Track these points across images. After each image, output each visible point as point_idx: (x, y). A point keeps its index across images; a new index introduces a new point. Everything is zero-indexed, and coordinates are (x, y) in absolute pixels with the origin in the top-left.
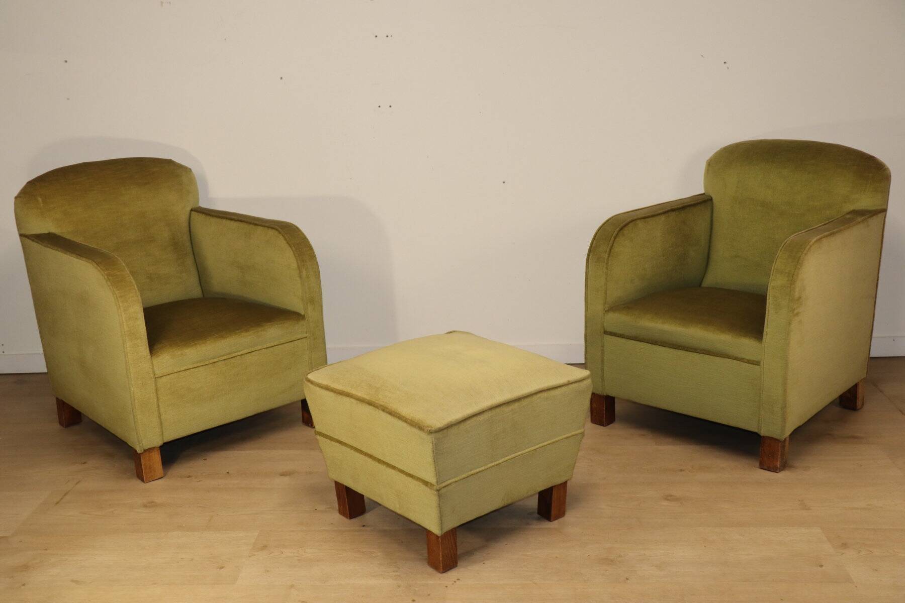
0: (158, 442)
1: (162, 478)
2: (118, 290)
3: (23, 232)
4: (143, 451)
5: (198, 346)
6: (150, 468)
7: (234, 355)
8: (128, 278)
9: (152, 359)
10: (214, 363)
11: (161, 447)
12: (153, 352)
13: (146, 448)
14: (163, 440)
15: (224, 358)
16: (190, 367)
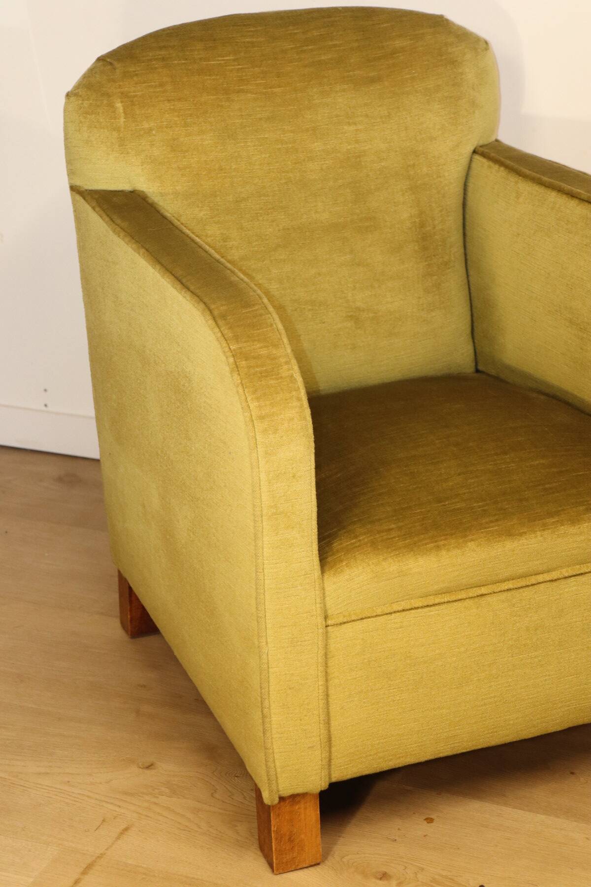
0: (317, 782)
1: (318, 864)
2: (258, 399)
3: (78, 182)
4: (277, 800)
5: (444, 552)
6: (291, 840)
7: (533, 580)
8: (286, 367)
9: (323, 576)
10: (482, 595)
11: (323, 795)
12: (329, 559)
13: (286, 793)
14: (330, 778)
15: (510, 585)
16: (417, 605)
